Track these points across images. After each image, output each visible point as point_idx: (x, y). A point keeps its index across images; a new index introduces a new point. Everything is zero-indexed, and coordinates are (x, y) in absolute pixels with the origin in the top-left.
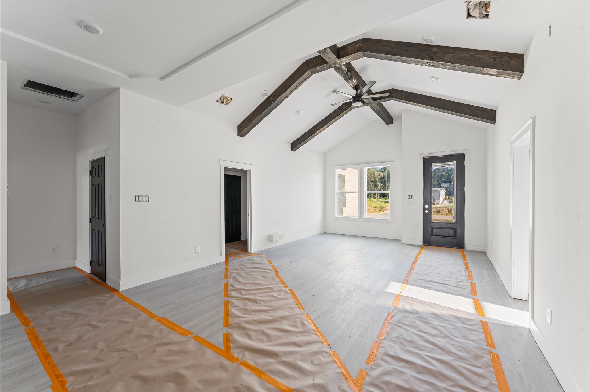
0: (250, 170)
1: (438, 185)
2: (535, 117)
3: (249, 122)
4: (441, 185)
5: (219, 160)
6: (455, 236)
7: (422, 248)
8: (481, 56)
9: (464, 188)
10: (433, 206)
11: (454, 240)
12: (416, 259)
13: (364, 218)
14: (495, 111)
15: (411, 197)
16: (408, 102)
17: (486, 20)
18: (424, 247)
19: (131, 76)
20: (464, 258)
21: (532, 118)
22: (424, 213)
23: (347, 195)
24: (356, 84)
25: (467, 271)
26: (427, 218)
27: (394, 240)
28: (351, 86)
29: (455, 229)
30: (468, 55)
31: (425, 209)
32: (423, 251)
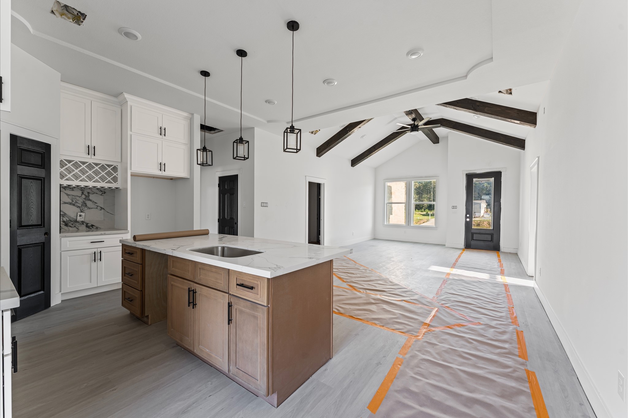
0: (324, 184)
1: (478, 197)
2: (539, 157)
3: (327, 146)
4: (481, 197)
5: (306, 176)
6: (492, 240)
7: (463, 250)
8: (509, 111)
9: (500, 200)
10: (473, 219)
11: (491, 244)
12: (459, 257)
13: (412, 225)
14: (524, 140)
15: (454, 208)
16: (455, 130)
17: (510, 95)
18: (466, 249)
19: (269, 121)
20: (499, 256)
21: (537, 157)
22: (466, 221)
23: (393, 205)
24: (414, 117)
25: (499, 263)
26: (468, 225)
27: (439, 245)
28: (410, 118)
29: (492, 235)
30: (501, 110)
31: (466, 217)
32: (465, 252)
